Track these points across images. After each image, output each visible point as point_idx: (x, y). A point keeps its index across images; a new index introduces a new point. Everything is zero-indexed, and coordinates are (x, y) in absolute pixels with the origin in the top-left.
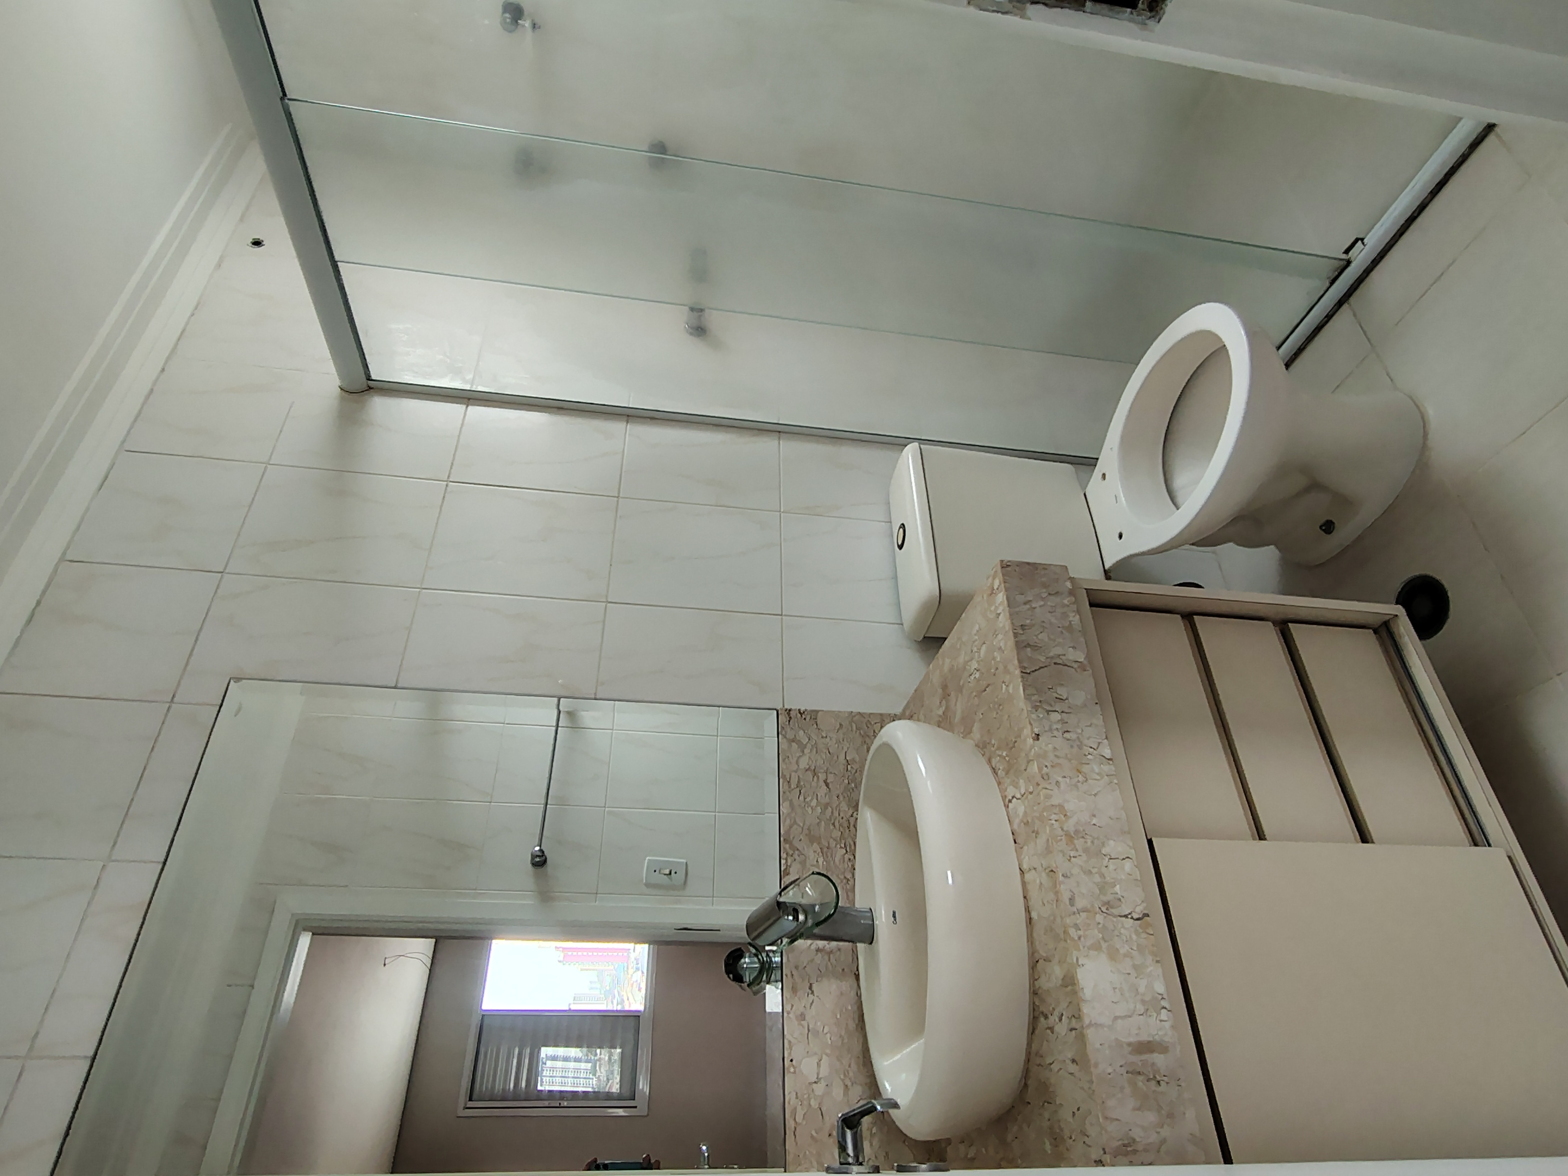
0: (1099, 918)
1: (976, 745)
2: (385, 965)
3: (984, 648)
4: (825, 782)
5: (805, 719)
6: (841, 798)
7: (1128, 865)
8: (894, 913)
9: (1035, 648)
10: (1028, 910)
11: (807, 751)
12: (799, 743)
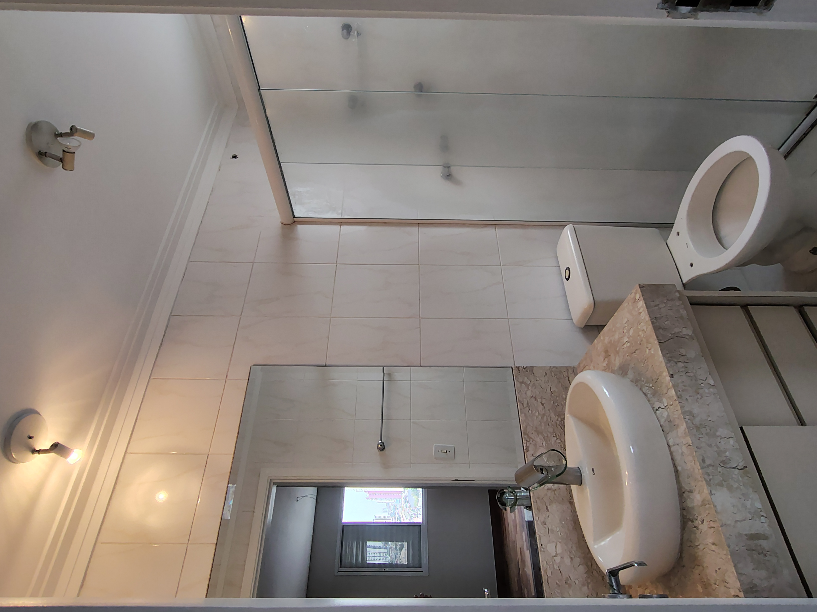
0: (720, 469)
1: (631, 381)
2: (297, 501)
3: (632, 330)
4: (541, 403)
5: (527, 371)
6: (551, 411)
7: (731, 441)
8: (593, 469)
9: (665, 329)
10: (675, 466)
11: (530, 388)
12: (525, 383)
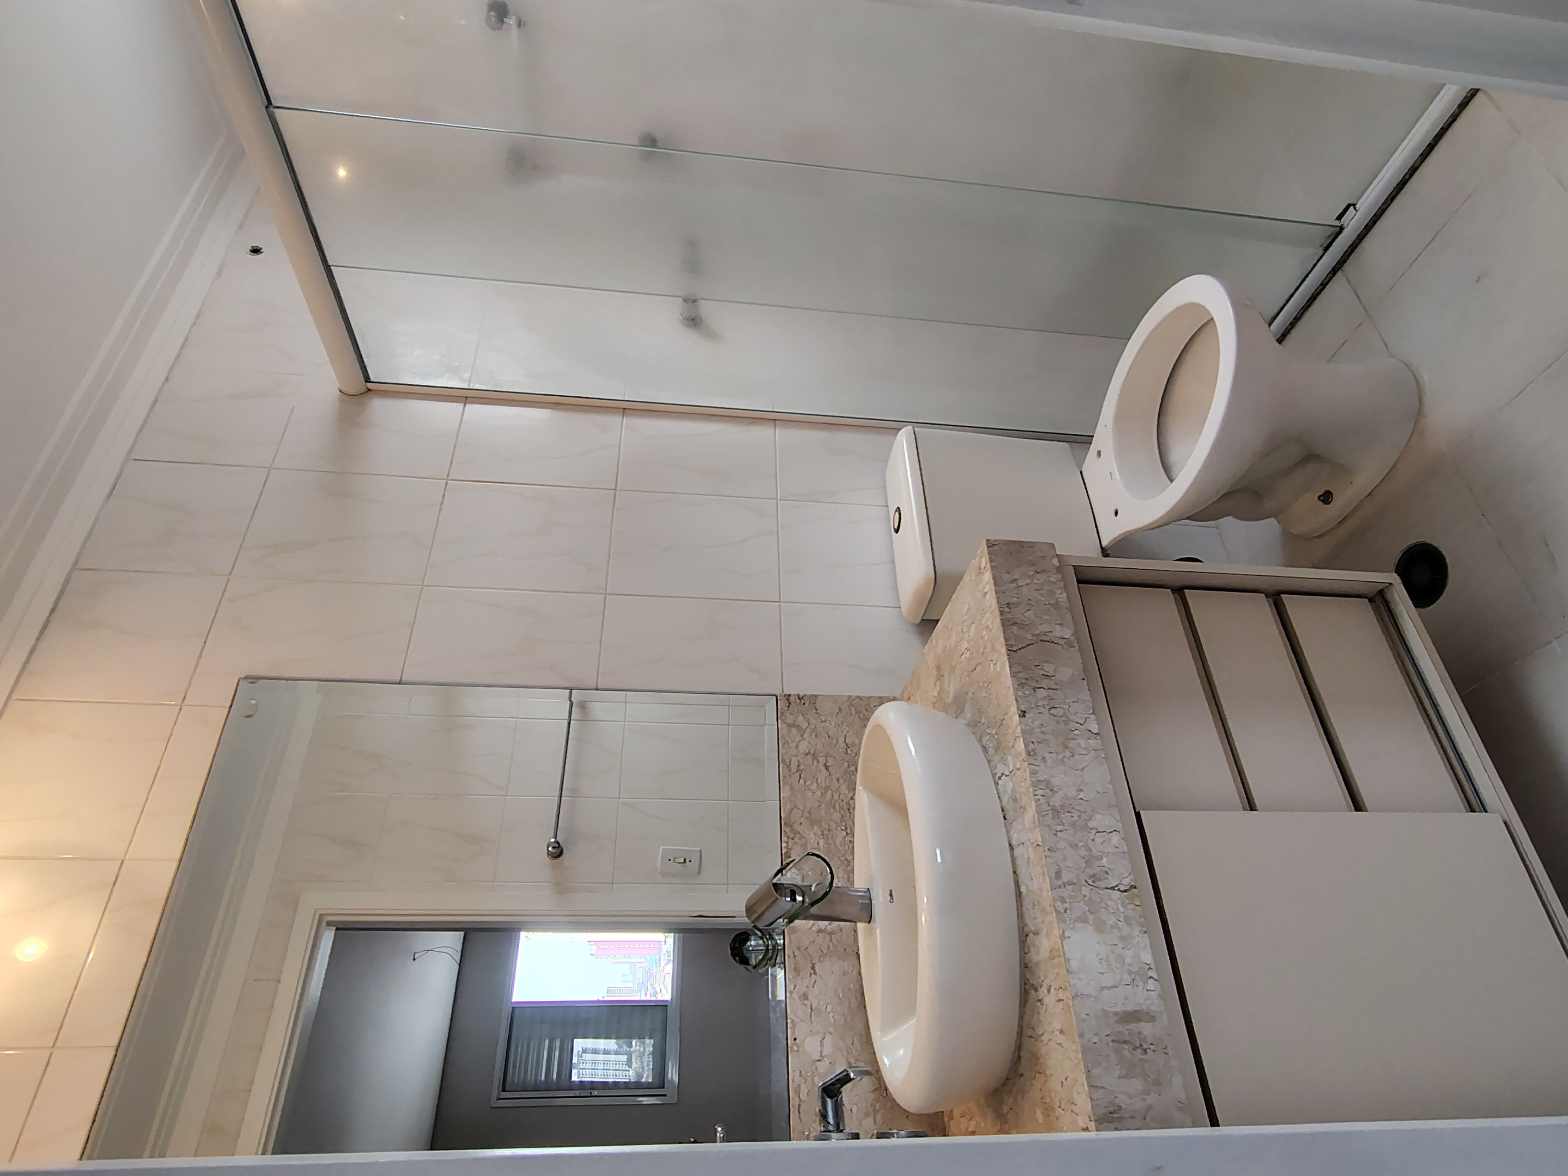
0: (1086, 890)
1: (968, 724)
2: (414, 959)
3: (973, 626)
4: (825, 765)
5: (804, 704)
6: (841, 781)
7: (1115, 839)
8: (891, 891)
9: (1021, 626)
10: (1017, 884)
11: (805, 736)
12: (798, 727)
